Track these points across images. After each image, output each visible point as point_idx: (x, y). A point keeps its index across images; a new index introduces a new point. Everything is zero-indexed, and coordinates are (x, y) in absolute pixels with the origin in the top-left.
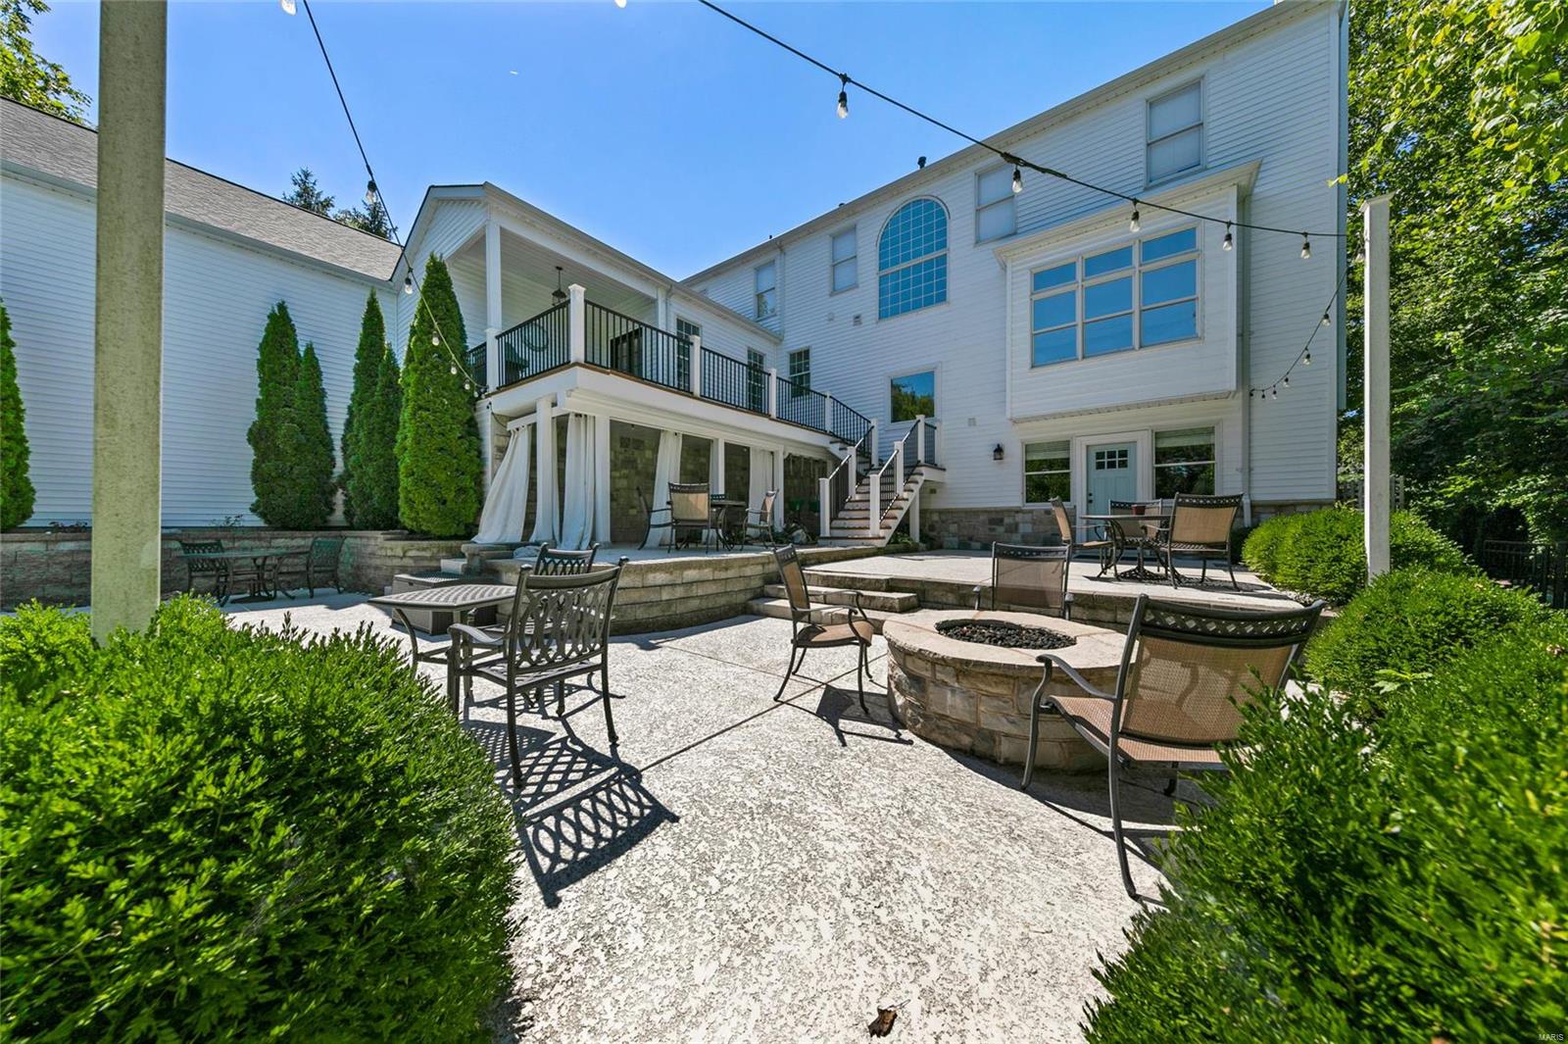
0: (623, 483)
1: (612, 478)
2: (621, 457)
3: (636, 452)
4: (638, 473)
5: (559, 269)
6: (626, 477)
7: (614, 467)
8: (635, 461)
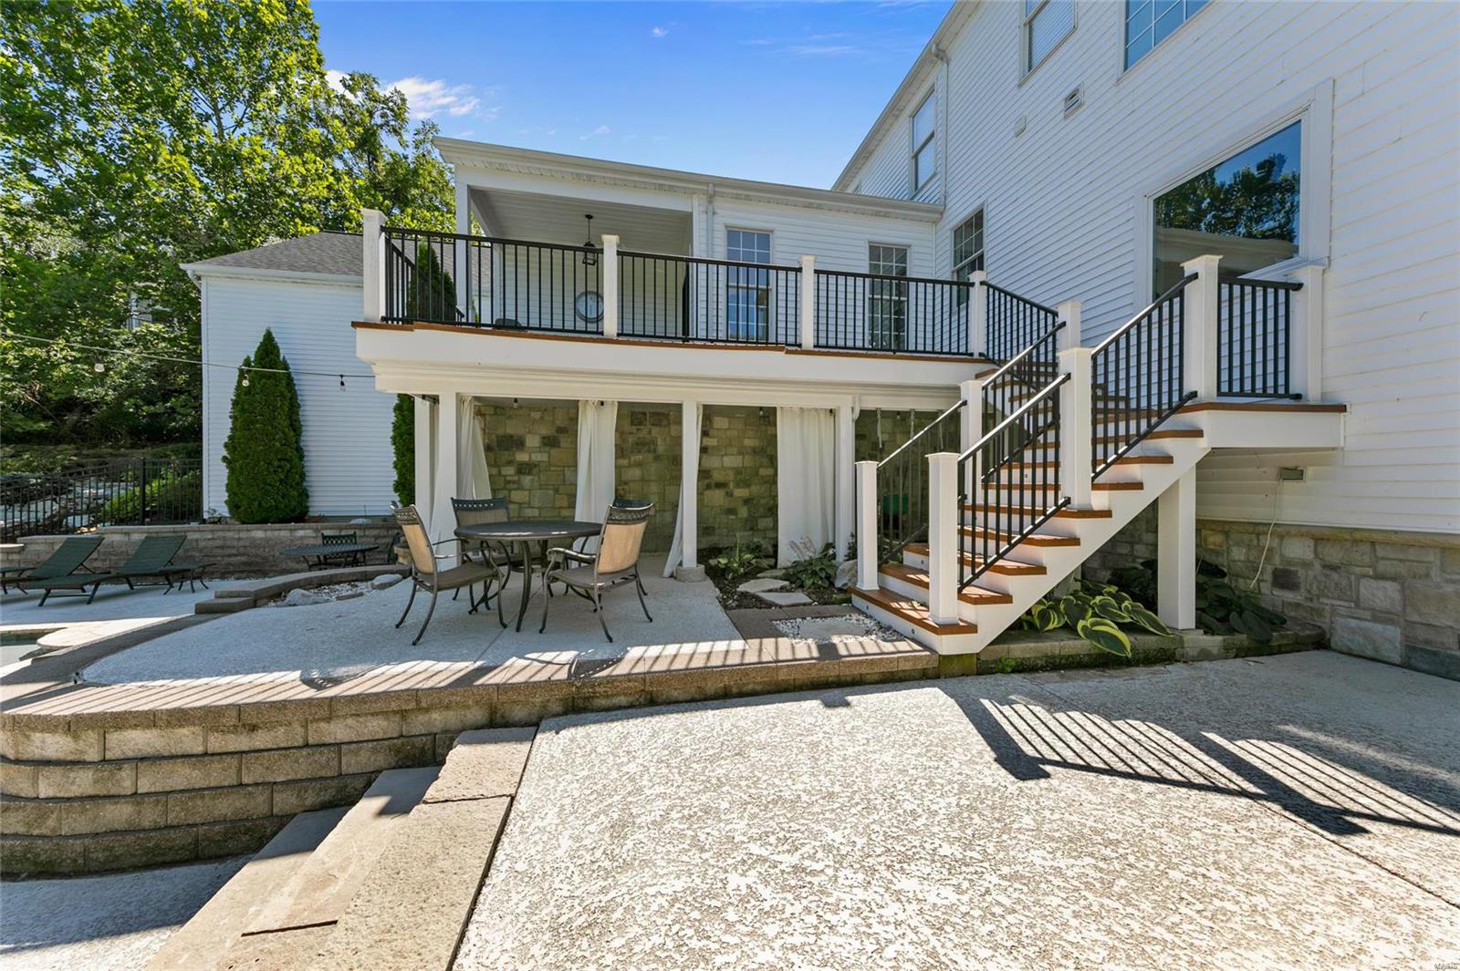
0: (635, 473)
1: (619, 469)
2: (631, 439)
3: (655, 430)
4: (657, 458)
5: (589, 217)
6: (640, 464)
7: (621, 452)
8: (654, 442)
